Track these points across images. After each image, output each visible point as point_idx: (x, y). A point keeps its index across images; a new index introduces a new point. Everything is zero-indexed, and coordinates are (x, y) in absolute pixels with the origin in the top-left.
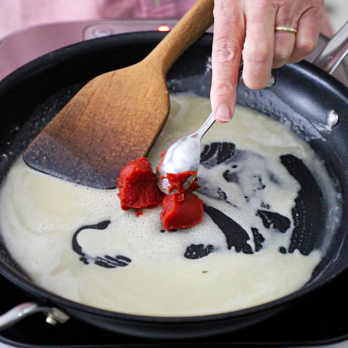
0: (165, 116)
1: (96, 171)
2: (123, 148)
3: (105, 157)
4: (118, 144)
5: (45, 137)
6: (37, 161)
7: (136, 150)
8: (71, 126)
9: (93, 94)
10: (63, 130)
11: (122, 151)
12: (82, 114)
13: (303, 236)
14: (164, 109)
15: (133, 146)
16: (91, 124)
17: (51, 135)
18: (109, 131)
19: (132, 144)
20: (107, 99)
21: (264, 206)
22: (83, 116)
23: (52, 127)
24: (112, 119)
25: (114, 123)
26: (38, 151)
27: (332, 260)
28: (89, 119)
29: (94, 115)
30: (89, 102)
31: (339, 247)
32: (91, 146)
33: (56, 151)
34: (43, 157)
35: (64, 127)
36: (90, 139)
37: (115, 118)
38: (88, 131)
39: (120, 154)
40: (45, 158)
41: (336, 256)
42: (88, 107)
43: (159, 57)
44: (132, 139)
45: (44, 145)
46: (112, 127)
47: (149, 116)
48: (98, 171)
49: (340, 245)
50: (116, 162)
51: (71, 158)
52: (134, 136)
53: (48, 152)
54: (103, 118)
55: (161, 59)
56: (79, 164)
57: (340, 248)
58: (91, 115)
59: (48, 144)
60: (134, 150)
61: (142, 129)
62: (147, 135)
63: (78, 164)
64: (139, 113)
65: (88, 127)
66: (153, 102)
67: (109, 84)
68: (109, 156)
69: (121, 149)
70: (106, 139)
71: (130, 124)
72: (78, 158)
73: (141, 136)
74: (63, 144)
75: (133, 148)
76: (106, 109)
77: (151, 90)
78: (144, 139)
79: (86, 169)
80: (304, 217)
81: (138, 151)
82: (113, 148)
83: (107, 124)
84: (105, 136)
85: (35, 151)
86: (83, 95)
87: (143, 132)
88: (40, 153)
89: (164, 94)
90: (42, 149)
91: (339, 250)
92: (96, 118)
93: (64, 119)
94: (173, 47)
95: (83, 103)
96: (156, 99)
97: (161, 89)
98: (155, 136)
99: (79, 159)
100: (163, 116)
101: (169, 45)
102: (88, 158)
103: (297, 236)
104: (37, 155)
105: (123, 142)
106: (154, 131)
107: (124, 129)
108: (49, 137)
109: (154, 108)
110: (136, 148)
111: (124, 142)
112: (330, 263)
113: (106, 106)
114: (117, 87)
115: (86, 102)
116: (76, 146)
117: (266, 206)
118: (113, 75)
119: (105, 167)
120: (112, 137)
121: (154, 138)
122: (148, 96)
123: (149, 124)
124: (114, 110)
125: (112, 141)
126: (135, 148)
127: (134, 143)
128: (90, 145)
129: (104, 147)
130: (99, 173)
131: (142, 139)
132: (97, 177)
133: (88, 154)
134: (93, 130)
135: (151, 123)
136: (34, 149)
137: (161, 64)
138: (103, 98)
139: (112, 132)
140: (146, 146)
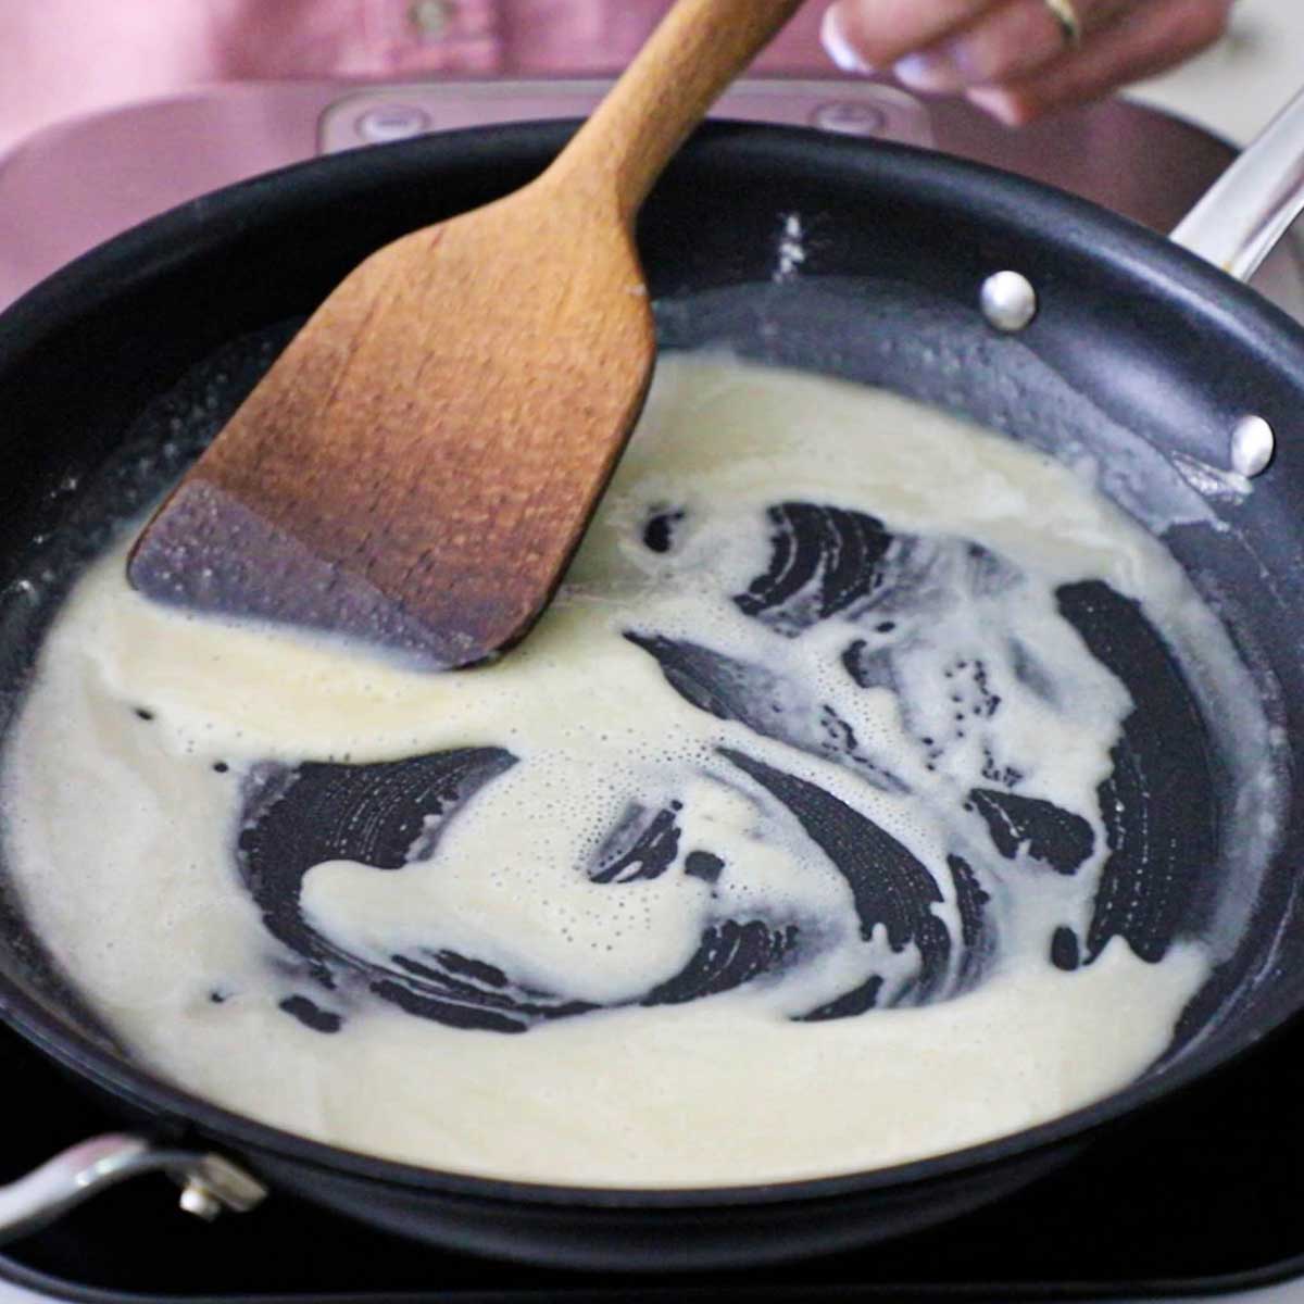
0: (640, 381)
1: (402, 607)
2: (493, 511)
3: (429, 551)
4: (475, 501)
5: (201, 496)
6: (179, 588)
7: (542, 517)
8: (295, 444)
9: (369, 317)
10: (266, 465)
11: (491, 525)
12: (333, 400)
13: (1141, 887)
14: (634, 355)
15: (529, 503)
16: (370, 430)
17: (224, 486)
18: (439, 455)
19: (524, 496)
20: (422, 333)
21: (996, 776)
22: (339, 406)
23: (227, 454)
24: (445, 408)
25: (454, 421)
26: (182, 550)
27: (1247, 977)
28: (360, 414)
29: (378, 398)
30: (354, 349)
31: (1276, 927)
32: (374, 514)
33: (248, 543)
34: (199, 567)
35: (270, 452)
36: (369, 487)
37: (456, 402)
38: (359, 460)
39: (485, 538)
40: (208, 573)
41: (1265, 962)
42: (353, 368)
43: (601, 157)
44: (524, 478)
45: (201, 527)
46: (447, 436)
47: (580, 384)
48: (409, 607)
49: (1280, 920)
50: (469, 569)
51: (304, 566)
52: (531, 465)
53: (217, 551)
54: (411, 406)
55: (611, 164)
56: (337, 587)
57: (1280, 932)
58: (368, 399)
59: (214, 520)
60: (533, 518)
61: (557, 436)
62: (579, 459)
63: (333, 584)
64: (542, 376)
65: (358, 446)
66: (592, 330)
67: (424, 275)
68: (444, 549)
69: (485, 517)
70: (427, 484)
71: (513, 422)
72: (330, 566)
73: (556, 464)
74: (272, 518)
75: (529, 511)
76: (419, 373)
77: (580, 287)
78: (570, 473)
79: (362, 604)
80: (1145, 816)
81: (549, 521)
82: (456, 515)
83: (429, 429)
84: (423, 472)
85: (168, 552)
86: (332, 326)
87: (564, 445)
88: (186, 556)
89: (632, 296)
90: (194, 542)
91: (1277, 940)
92: (388, 409)
93: (267, 423)
94: (651, 117)
95: (331, 356)
96: (603, 320)
97: (619, 281)
98: (607, 460)
99: (335, 568)
100: (631, 382)
101: (636, 109)
102: (368, 561)
103: (1119, 885)
104: (179, 566)
105: (492, 492)
106: (605, 441)
107: (493, 443)
108: (219, 494)
109: (598, 353)
110: (542, 510)
111: (495, 489)
112: (1243, 987)
113: (418, 358)
114: (454, 284)
115: (344, 349)
116: (318, 520)
117: (1003, 773)
118: (436, 242)
119: (430, 589)
120: (449, 474)
121: (604, 466)
122: (571, 310)
123: (582, 416)
124: (447, 372)
125: (451, 488)
126: (537, 507)
127: (530, 490)
128: (372, 509)
129: (422, 518)
130: (410, 613)
131: (560, 475)
132: (406, 628)
133: (365, 543)
134: (379, 452)
135: (589, 412)
136: (167, 545)
137: (612, 184)
138: (404, 329)
139: (449, 455)
140: (578, 498)
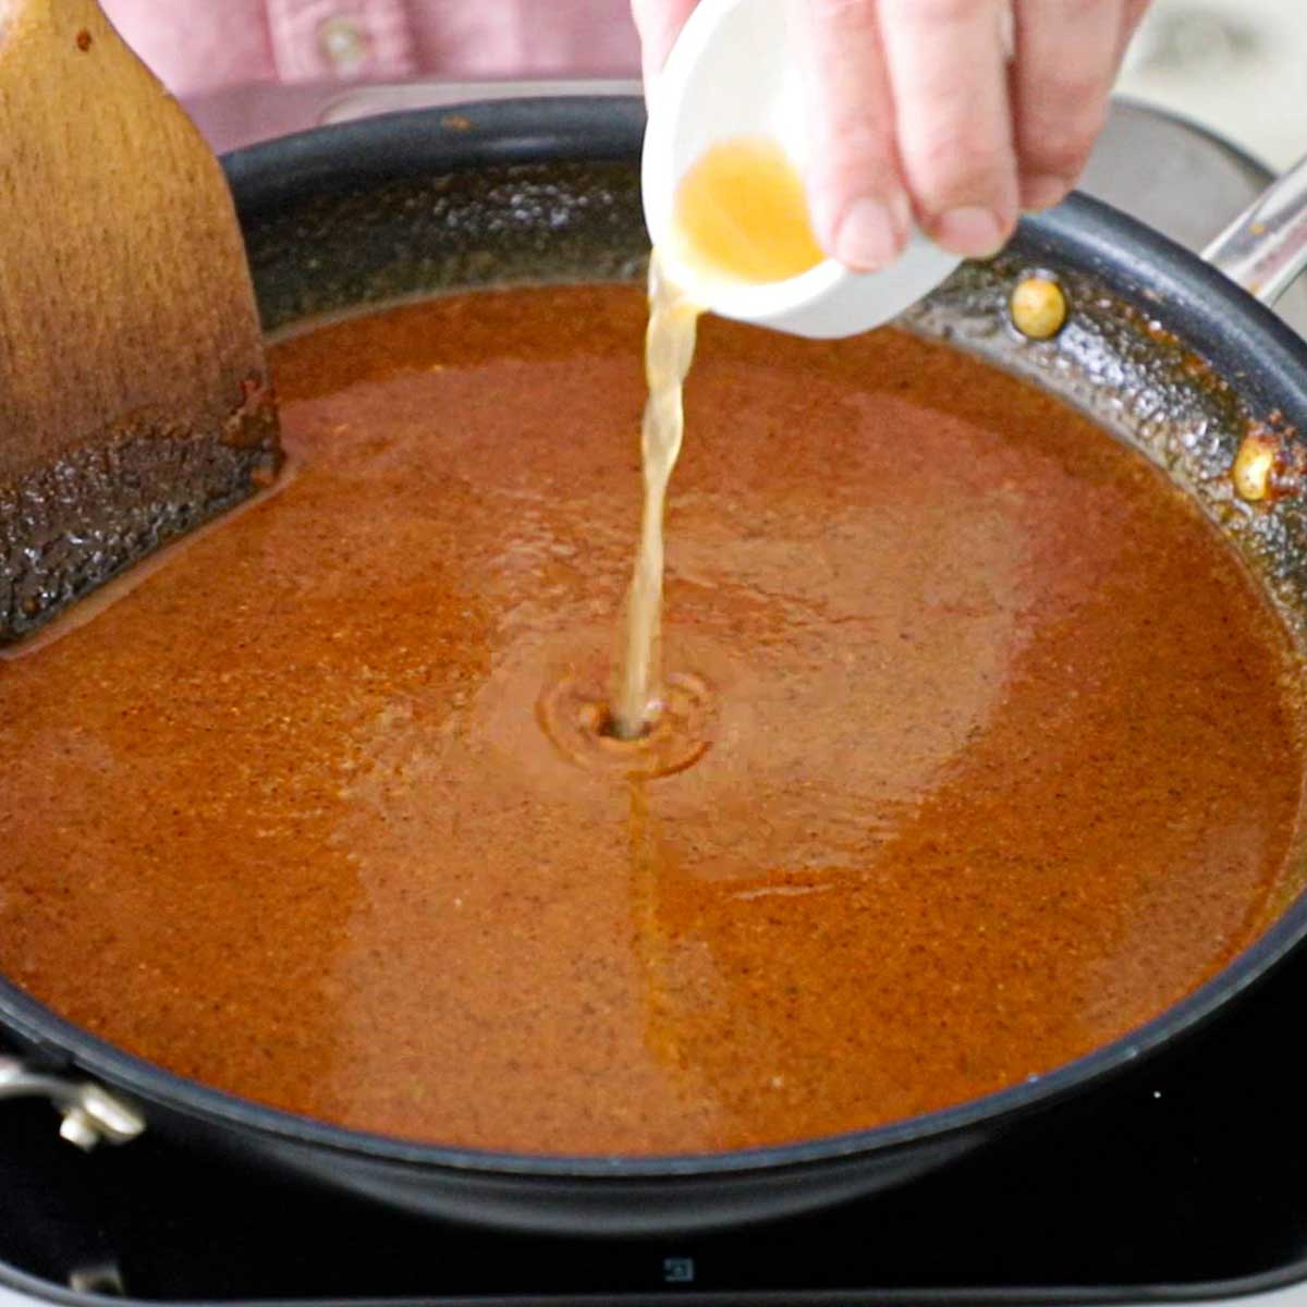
2: (196, 373)
4: (178, 373)
7: (236, 354)
11: (202, 386)
12: (12, 348)
15: (218, 348)
16: (57, 360)
18: (123, 347)
19: (210, 343)
20: (37, 238)
22: (19, 354)
24: (100, 298)
25: (113, 308)
28: (41, 350)
29: (44, 324)
37: (105, 288)
38: (67, 394)
39: (206, 401)
42: (7, 307)
44: (201, 327)
46: (119, 326)
47: (188, 210)
52: (198, 311)
54: (74, 316)
58: (36, 328)
60: (229, 359)
61: (200, 269)
62: (229, 283)
64: (154, 220)
65: (56, 381)
66: (164, 152)
69: (193, 381)
70: (132, 381)
71: (160, 278)
73: (216, 298)
75: (223, 354)
76: (60, 278)
77: (131, 116)
78: (230, 302)
81: (243, 355)
82: (173, 396)
83: (100, 328)
84: (122, 372)
87: (209, 277)
92: (58, 330)
96: (166, 136)
105: (185, 355)
107: (157, 309)
109: (182, 172)
110: (232, 347)
111: (185, 352)
113: (50, 265)
120: (142, 361)
122: (136, 142)
123: (207, 241)
124: (82, 262)
126: (226, 347)
127: (211, 335)
131: (225, 306)
134: (78, 377)
135: (210, 235)
139: (132, 342)
140: (251, 319)
